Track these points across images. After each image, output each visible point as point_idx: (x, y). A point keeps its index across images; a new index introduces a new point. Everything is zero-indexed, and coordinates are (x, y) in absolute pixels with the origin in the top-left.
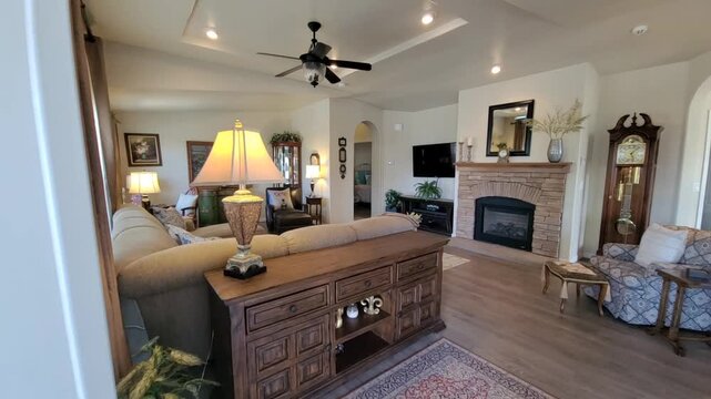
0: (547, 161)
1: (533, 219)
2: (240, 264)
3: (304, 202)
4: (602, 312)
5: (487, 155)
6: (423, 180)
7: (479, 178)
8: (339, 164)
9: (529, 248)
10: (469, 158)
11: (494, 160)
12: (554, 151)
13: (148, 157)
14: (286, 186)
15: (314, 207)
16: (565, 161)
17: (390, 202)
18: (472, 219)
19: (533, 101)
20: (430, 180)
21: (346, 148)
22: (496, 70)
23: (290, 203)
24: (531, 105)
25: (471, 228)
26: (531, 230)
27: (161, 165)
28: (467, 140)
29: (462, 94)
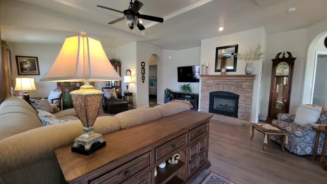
0: (245, 74)
1: (238, 102)
2: (85, 143)
3: (123, 95)
4: (283, 150)
5: (215, 71)
6: (183, 84)
7: (212, 82)
8: (141, 75)
9: (236, 117)
10: (207, 72)
11: (219, 73)
12: (248, 69)
13: (31, 70)
14: (113, 87)
15: (128, 97)
16: (253, 74)
17: (167, 94)
18: (208, 102)
19: (238, 45)
20: (186, 84)
21: (145, 67)
22: (221, 29)
23: (115, 95)
24: (237, 47)
25: (207, 107)
26: (237, 107)
27: (39, 74)
28: (205, 64)
29: (203, 42)
